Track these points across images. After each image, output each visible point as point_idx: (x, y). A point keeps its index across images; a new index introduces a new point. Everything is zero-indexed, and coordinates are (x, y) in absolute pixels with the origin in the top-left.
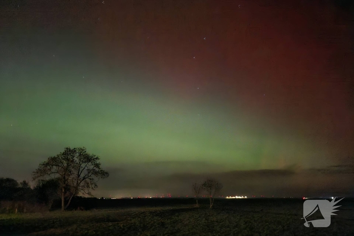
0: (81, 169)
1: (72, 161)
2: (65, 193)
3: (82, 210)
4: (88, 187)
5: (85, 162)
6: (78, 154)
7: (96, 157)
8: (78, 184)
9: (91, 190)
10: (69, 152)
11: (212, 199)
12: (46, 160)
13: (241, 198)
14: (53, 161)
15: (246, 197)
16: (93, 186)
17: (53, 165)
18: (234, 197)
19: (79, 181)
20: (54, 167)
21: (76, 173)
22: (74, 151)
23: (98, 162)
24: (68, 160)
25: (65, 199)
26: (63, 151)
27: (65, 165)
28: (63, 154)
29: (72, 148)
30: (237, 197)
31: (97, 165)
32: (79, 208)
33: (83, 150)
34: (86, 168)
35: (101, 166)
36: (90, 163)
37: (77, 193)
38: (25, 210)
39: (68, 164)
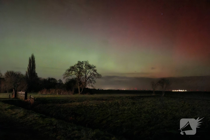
0: (87, 73)
1: (82, 68)
2: (80, 85)
3: (89, 94)
4: (91, 82)
5: (89, 69)
6: (84, 65)
7: (94, 66)
8: (86, 81)
9: (92, 84)
10: (80, 63)
11: (164, 91)
12: (69, 68)
13: (182, 91)
14: (72, 68)
15: (186, 91)
16: (94, 82)
17: (72, 71)
18: (177, 91)
19: (86, 79)
20: (73, 72)
21: (84, 74)
22: (82, 63)
23: (95, 69)
24: (80, 68)
25: (80, 88)
26: (77, 63)
27: (79, 70)
28: (77, 65)
29: (81, 61)
30: (180, 91)
31: (95, 71)
32: (87, 93)
33: (87, 62)
34: (89, 72)
35: (97, 71)
36: (91, 70)
37: (85, 86)
38: (61, 94)
39: (80, 70)
